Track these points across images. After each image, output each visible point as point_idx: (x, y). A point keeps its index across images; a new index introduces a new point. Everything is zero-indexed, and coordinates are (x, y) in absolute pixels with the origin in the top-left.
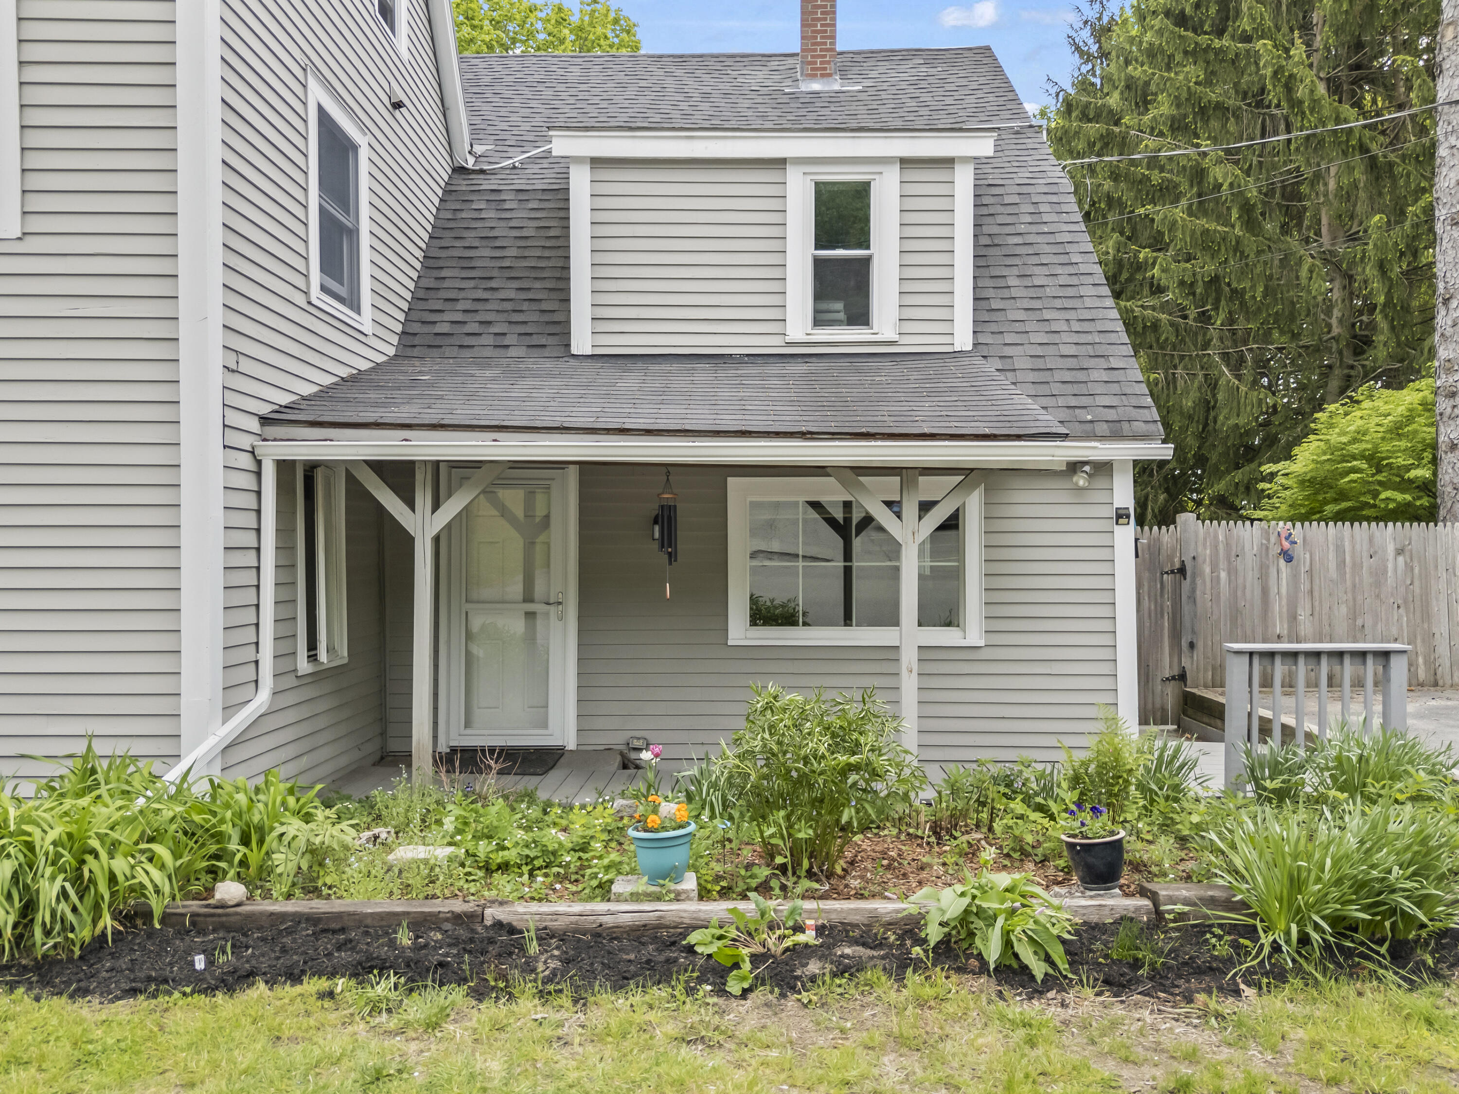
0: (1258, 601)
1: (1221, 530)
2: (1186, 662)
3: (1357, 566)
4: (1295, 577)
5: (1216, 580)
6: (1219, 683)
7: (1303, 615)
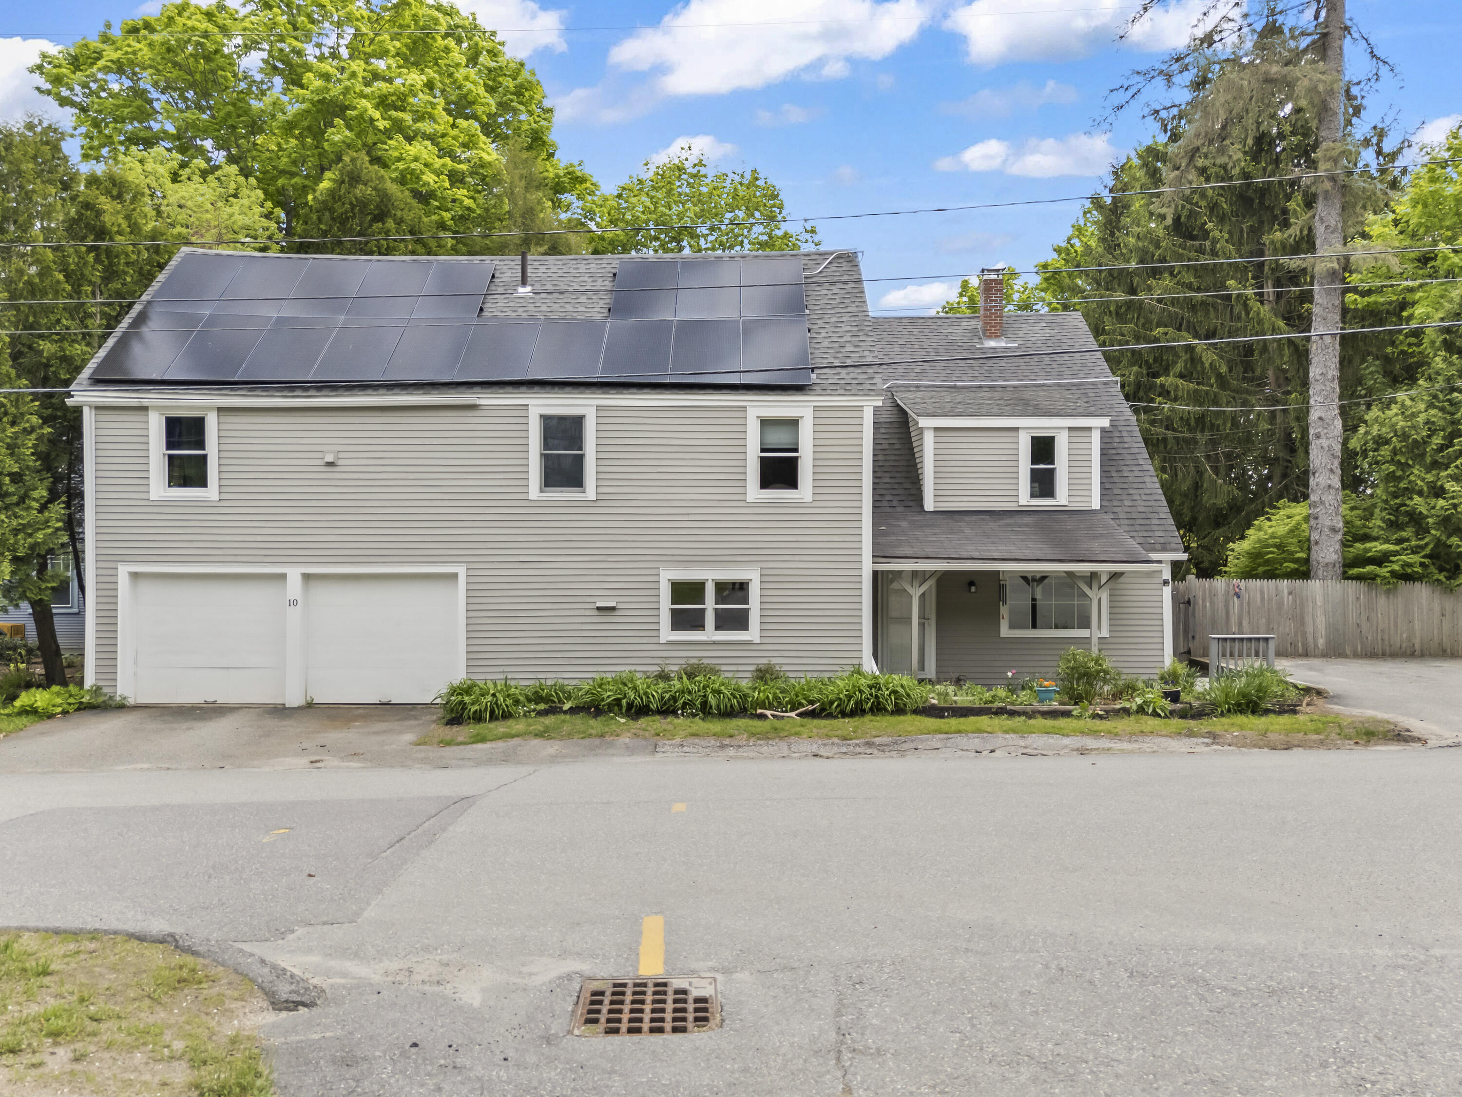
0: (1224, 617)
1: (1206, 583)
2: (1191, 645)
3: (1270, 600)
4: (1241, 605)
5: (1205, 607)
6: (1206, 654)
7: (1245, 623)
